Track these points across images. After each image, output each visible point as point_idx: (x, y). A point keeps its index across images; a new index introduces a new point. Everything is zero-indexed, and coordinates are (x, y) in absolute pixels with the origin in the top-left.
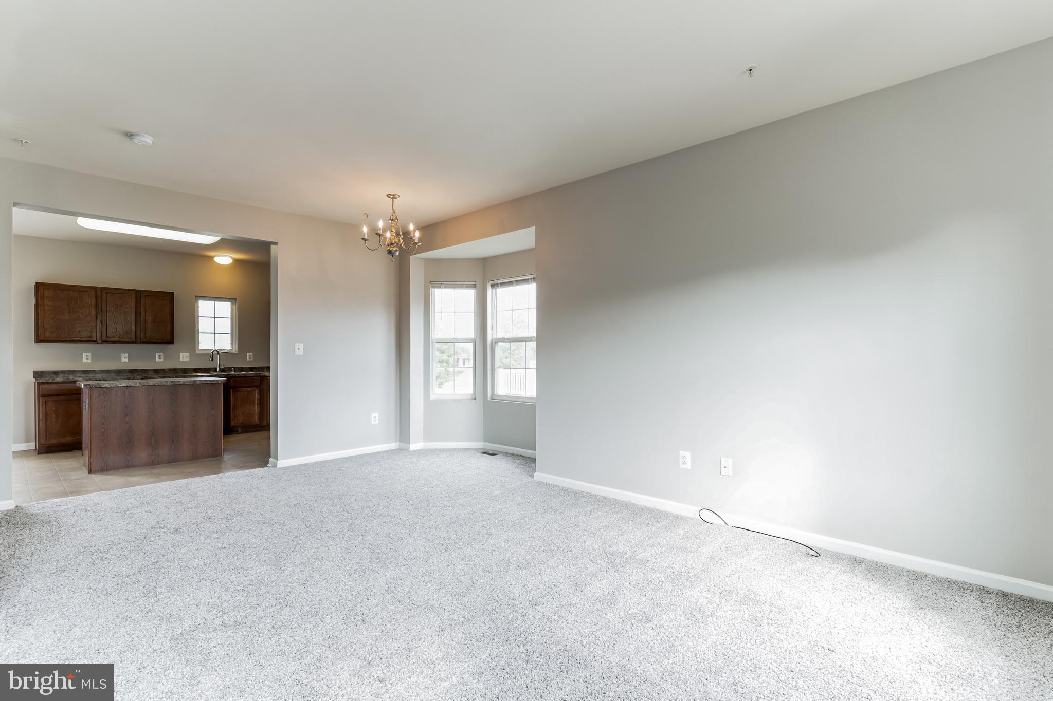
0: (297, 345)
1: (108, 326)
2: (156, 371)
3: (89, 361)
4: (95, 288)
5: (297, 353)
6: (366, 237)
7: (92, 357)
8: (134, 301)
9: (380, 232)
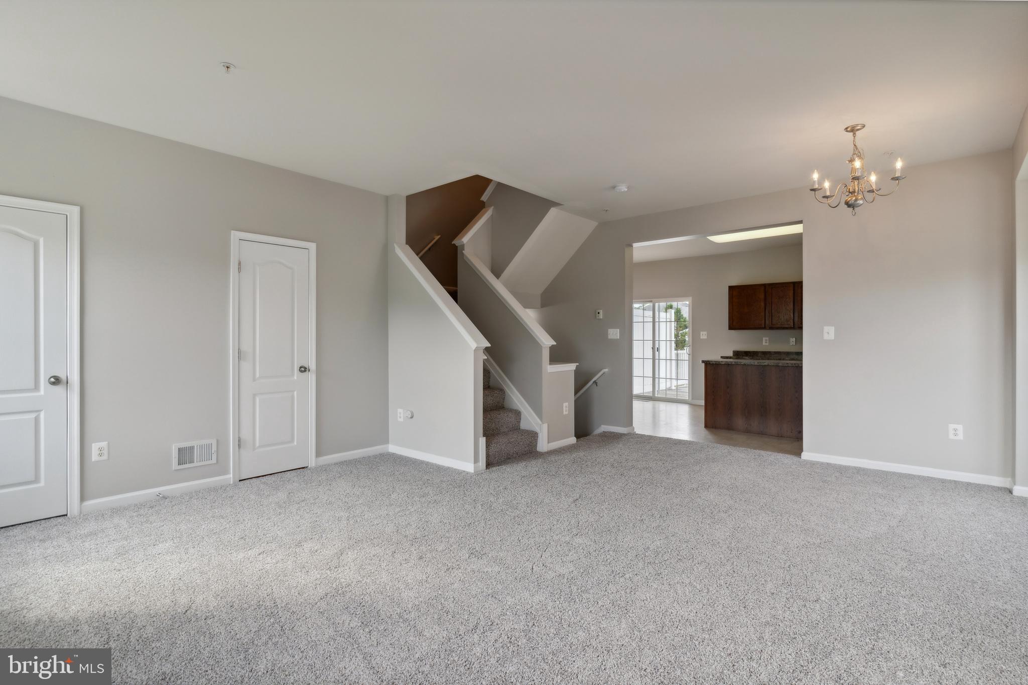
0: (826, 329)
1: (773, 315)
2: (788, 354)
3: (767, 344)
4: (764, 285)
5: (826, 337)
6: (828, 194)
7: (769, 341)
8: (792, 292)
9: (816, 186)
